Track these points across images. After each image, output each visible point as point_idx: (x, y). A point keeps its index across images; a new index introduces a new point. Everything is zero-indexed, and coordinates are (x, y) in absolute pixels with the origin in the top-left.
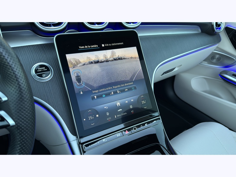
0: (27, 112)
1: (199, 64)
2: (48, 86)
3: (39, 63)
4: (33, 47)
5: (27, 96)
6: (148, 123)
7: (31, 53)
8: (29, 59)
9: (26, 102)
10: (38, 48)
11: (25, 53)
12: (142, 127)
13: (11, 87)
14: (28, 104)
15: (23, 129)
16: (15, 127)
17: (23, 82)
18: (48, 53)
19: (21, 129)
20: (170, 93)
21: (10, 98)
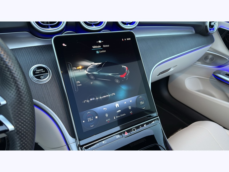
0: (26, 116)
1: (193, 64)
2: (46, 88)
3: (37, 64)
4: (30, 48)
5: (26, 99)
6: (147, 124)
7: (29, 54)
8: (27, 61)
9: (25, 105)
10: (36, 50)
11: (22, 54)
12: (141, 128)
13: (10, 91)
14: (28, 108)
15: (23, 134)
16: (14, 132)
17: (23, 84)
18: (46, 54)
19: (20, 134)
20: (165, 94)
21: (9, 102)
